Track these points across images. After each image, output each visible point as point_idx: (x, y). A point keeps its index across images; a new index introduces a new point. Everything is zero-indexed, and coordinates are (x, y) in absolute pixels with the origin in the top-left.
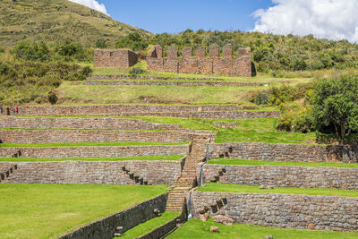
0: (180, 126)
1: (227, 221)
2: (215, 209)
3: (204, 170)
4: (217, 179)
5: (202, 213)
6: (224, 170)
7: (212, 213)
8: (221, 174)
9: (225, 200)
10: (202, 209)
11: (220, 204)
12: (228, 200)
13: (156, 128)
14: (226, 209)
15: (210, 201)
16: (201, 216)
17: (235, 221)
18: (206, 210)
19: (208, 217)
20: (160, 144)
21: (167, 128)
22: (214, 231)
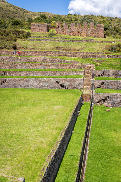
1: (110, 106)
2: (104, 101)
5: (98, 102)
7: (102, 102)
8: (102, 84)
9: (108, 97)
11: (106, 98)
12: (110, 97)
13: (67, 62)
14: (109, 101)
15: (102, 97)
16: (98, 104)
17: (113, 106)
18: (100, 101)
19: (101, 104)
20: (70, 70)
22: (108, 111)
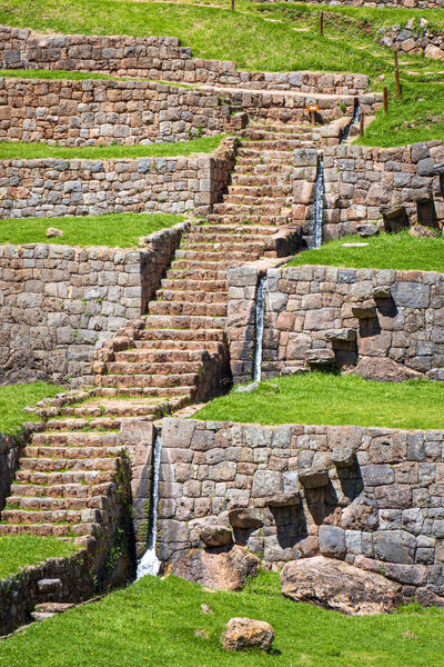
0: (180, 48)
1: (358, 595)
2: (289, 521)
3: (272, 299)
4: (343, 354)
5: (216, 544)
6: (386, 303)
7: (273, 546)
8: (368, 324)
9: (350, 472)
10: (219, 523)
11: (318, 495)
12: (369, 473)
13: (42, 57)
14: (357, 523)
15: (266, 479)
16: (213, 561)
17: (404, 594)
18: (243, 527)
19: (250, 570)
20: (48, 154)
21: (103, 63)
22: (244, 645)
